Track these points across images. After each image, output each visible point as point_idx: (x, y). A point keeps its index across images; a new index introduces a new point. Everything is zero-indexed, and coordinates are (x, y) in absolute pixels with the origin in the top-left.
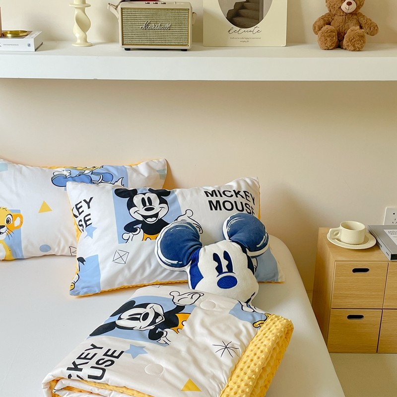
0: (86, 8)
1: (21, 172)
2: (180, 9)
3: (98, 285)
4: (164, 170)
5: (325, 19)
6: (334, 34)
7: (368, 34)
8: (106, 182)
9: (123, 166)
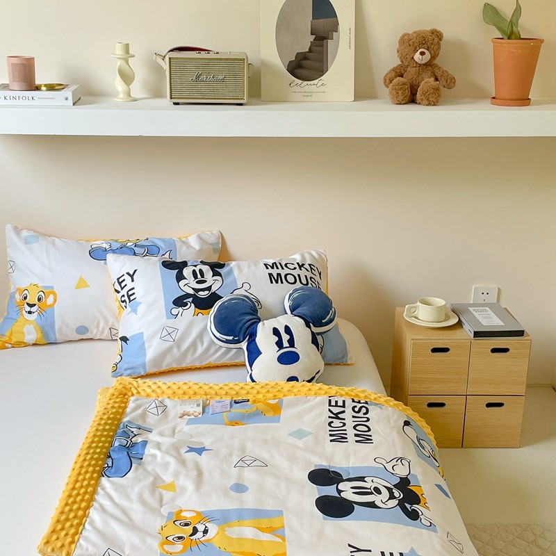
0: (130, 59)
1: (54, 245)
2: (234, 59)
3: (144, 366)
4: (218, 243)
5: (397, 70)
6: (407, 87)
7: (444, 87)
8: (152, 255)
9: (171, 238)
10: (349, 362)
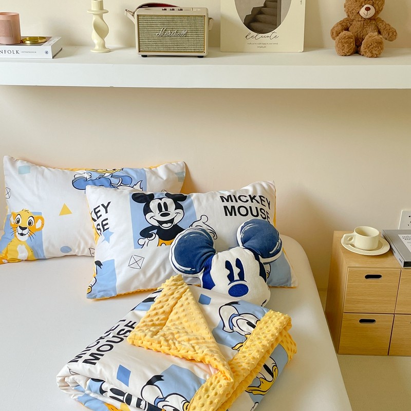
0: (104, 14)
1: (43, 175)
2: (196, 16)
3: (114, 289)
4: (183, 172)
5: (343, 24)
6: (352, 40)
7: (386, 39)
8: (125, 185)
9: (143, 169)
10: (292, 286)
